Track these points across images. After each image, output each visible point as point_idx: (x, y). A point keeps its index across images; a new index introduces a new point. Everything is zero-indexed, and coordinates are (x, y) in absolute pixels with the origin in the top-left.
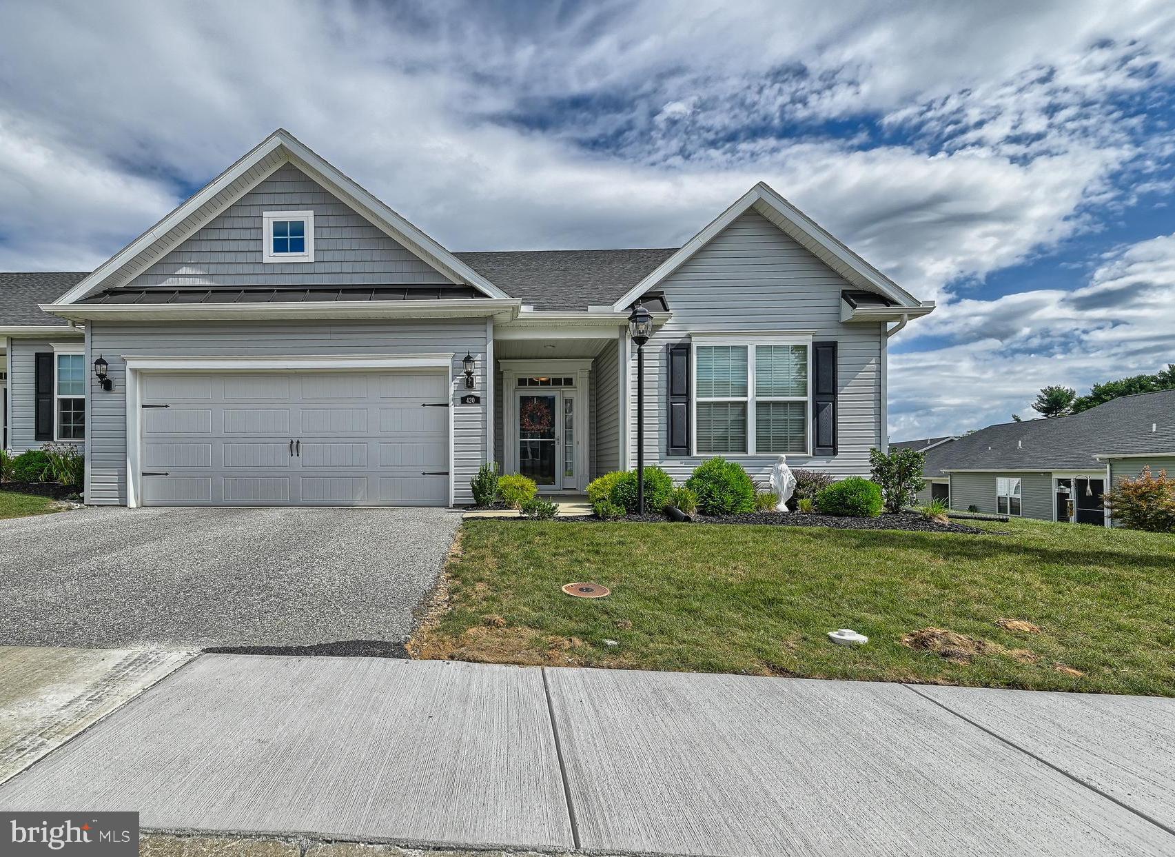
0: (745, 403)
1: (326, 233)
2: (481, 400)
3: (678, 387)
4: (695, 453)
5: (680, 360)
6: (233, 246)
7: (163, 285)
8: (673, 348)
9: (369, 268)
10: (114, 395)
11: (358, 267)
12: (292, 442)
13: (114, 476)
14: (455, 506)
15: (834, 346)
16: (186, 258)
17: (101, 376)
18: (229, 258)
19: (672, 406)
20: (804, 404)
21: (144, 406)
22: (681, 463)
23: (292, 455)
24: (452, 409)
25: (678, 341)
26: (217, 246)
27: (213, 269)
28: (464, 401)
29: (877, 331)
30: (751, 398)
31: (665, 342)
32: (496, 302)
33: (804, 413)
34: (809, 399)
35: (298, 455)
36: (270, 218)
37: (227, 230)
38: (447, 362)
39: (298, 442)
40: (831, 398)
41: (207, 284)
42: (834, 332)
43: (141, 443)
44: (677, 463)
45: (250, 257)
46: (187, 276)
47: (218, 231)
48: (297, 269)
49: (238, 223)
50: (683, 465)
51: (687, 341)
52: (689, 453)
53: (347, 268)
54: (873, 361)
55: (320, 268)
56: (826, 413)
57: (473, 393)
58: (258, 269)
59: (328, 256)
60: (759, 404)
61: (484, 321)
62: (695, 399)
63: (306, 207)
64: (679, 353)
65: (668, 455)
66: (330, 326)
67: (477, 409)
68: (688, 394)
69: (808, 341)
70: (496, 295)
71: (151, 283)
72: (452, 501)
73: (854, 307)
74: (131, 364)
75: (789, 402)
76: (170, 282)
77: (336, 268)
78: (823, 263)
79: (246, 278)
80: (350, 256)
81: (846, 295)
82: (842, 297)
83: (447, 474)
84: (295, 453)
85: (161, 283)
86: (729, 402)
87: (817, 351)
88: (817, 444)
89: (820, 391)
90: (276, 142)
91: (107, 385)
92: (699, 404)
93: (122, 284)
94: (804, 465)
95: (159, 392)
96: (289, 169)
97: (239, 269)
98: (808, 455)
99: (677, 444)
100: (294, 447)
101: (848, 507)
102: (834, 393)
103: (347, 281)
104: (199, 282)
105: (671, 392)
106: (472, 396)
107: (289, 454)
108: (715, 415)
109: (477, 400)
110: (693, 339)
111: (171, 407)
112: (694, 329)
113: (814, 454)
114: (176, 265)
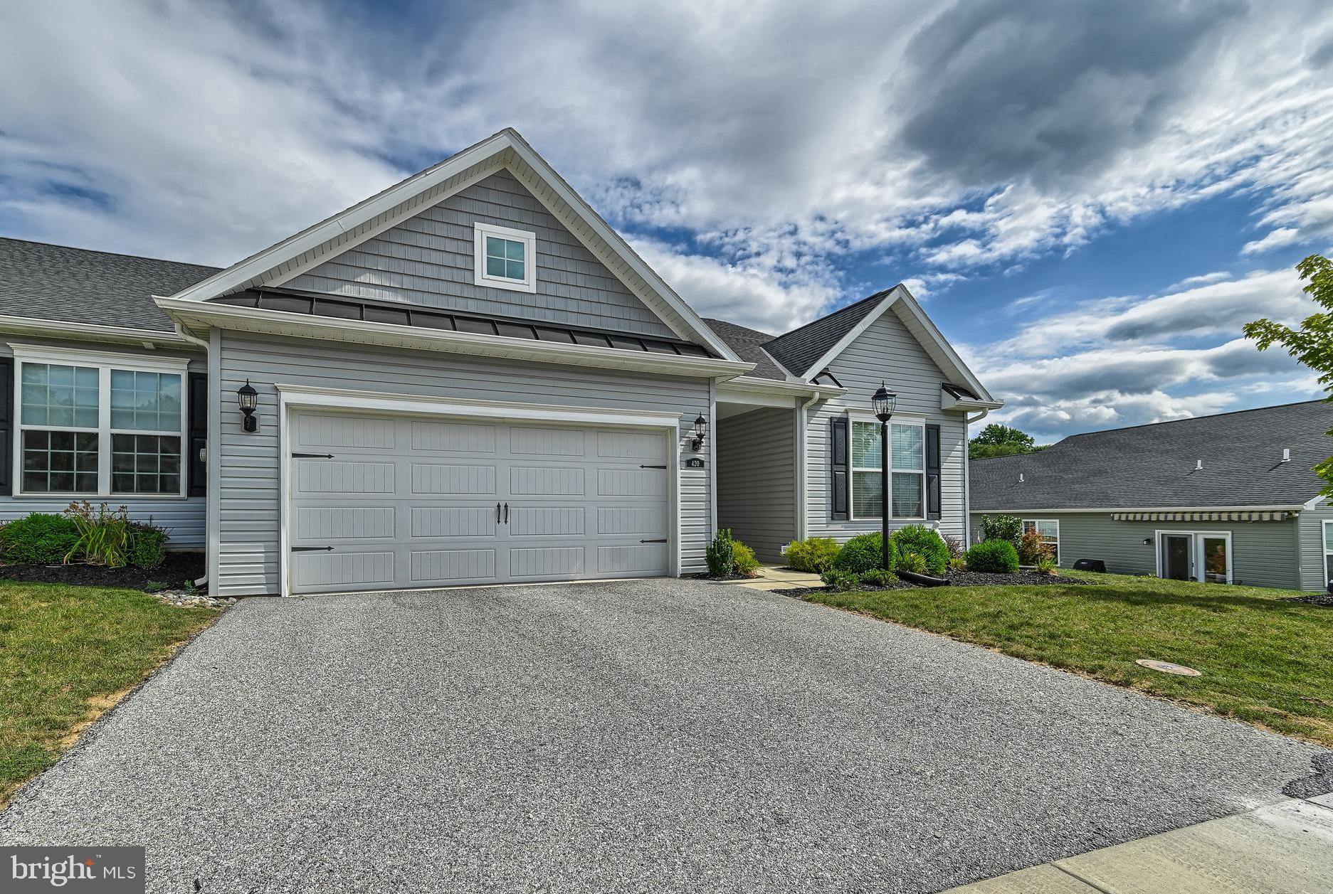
1: (548, 262)
2: (705, 463)
3: (838, 456)
4: (852, 518)
5: (840, 432)
6: (436, 258)
8: (835, 420)
9: (595, 309)
10: (257, 438)
11: (585, 307)
12: (499, 506)
13: (257, 552)
14: (684, 576)
15: (937, 428)
16: (370, 262)
17: (248, 411)
18: (430, 272)
19: (835, 474)
20: (921, 475)
21: (294, 455)
22: (843, 527)
23: (499, 522)
24: (679, 471)
25: (838, 415)
26: (413, 254)
27: (408, 283)
28: (689, 464)
31: (830, 415)
32: (730, 364)
33: (920, 484)
34: (924, 472)
35: (506, 522)
36: (484, 232)
37: (428, 236)
38: (674, 422)
39: (506, 506)
40: (937, 471)
41: (400, 300)
42: (938, 417)
43: (292, 507)
44: (839, 527)
45: (458, 276)
46: (369, 286)
47: (413, 234)
48: (515, 299)
49: (441, 230)
51: (844, 416)
52: (848, 518)
53: (572, 306)
54: (960, 443)
55: (541, 301)
56: (934, 484)
57: (698, 456)
58: (468, 292)
59: (551, 289)
60: (895, 475)
61: (706, 382)
62: (852, 469)
63: (527, 227)
64: (840, 425)
65: (833, 519)
67: (702, 473)
68: (847, 464)
69: (923, 423)
70: (730, 357)
71: (318, 288)
72: (680, 570)
73: (958, 398)
74: (286, 397)
75: (911, 473)
76: (348, 291)
77: (560, 304)
78: (931, 359)
79: (452, 300)
80: (575, 293)
81: (944, 387)
82: (943, 388)
83: (674, 541)
84: (502, 520)
85: (334, 290)
86: (874, 472)
87: (928, 432)
88: (929, 511)
89: (930, 466)
90: (504, 142)
91: (250, 425)
92: (854, 473)
93: (274, 283)
95: (319, 436)
96: (504, 176)
97: (443, 288)
98: (924, 519)
99: (839, 510)
100: (502, 512)
101: (999, 565)
102: (939, 468)
103: (573, 321)
104: (388, 297)
105: (834, 462)
106: (697, 459)
107: (494, 520)
108: (864, 484)
109: (701, 464)
110: (850, 414)
111: (336, 457)
112: (850, 405)
113: (928, 519)
114: (357, 270)
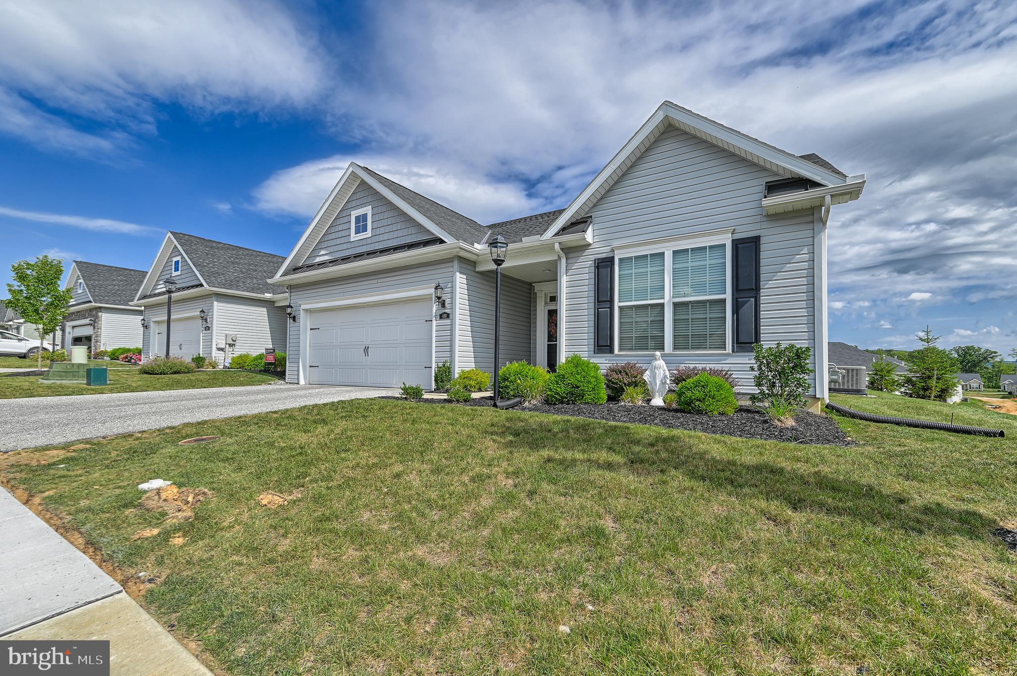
0: (662, 305)
1: (376, 218)
2: (451, 315)
3: (603, 295)
4: (616, 351)
5: (605, 271)
6: (340, 235)
7: (315, 262)
8: (600, 261)
10: (297, 324)
12: (366, 348)
13: (295, 367)
15: (755, 241)
16: (323, 245)
17: (290, 314)
18: (339, 241)
19: (598, 311)
20: (723, 301)
21: (311, 329)
22: (606, 360)
24: (434, 323)
25: (603, 256)
26: (334, 236)
27: (332, 249)
29: (809, 219)
30: (668, 299)
31: (593, 257)
32: (450, 245)
33: (723, 311)
34: (728, 296)
37: (338, 226)
38: (432, 291)
39: (368, 348)
40: (753, 293)
41: (329, 258)
42: (757, 226)
43: (310, 350)
44: (602, 360)
45: (345, 240)
46: (322, 256)
47: (335, 227)
48: (363, 243)
49: (342, 221)
50: (607, 362)
51: (610, 255)
52: (611, 351)
53: (386, 237)
54: (805, 250)
55: (374, 240)
56: (748, 309)
57: (445, 311)
58: (349, 245)
59: (377, 232)
60: (676, 305)
61: (452, 260)
62: (617, 304)
63: (369, 204)
64: (604, 265)
65: (595, 353)
66: (378, 274)
67: (448, 322)
68: (611, 300)
69: (727, 240)
71: (309, 262)
73: (765, 198)
75: (708, 300)
76: (317, 260)
77: (381, 238)
79: (345, 251)
80: (388, 229)
81: (770, 186)
82: (765, 189)
83: (431, 367)
84: (367, 355)
85: (314, 260)
86: (649, 305)
87: (737, 247)
88: (737, 341)
89: (740, 287)
91: (294, 319)
92: (621, 309)
93: (301, 264)
94: (722, 362)
95: (317, 321)
96: (363, 183)
97: (341, 247)
98: (727, 352)
99: (603, 345)
100: (366, 350)
102: (757, 289)
103: (386, 245)
104: (326, 258)
105: (598, 300)
106: (445, 313)
107: (364, 355)
108: (635, 317)
109: (448, 316)
110: (616, 252)
111: (321, 329)
112: (616, 244)
113: (733, 351)
114: (319, 250)
